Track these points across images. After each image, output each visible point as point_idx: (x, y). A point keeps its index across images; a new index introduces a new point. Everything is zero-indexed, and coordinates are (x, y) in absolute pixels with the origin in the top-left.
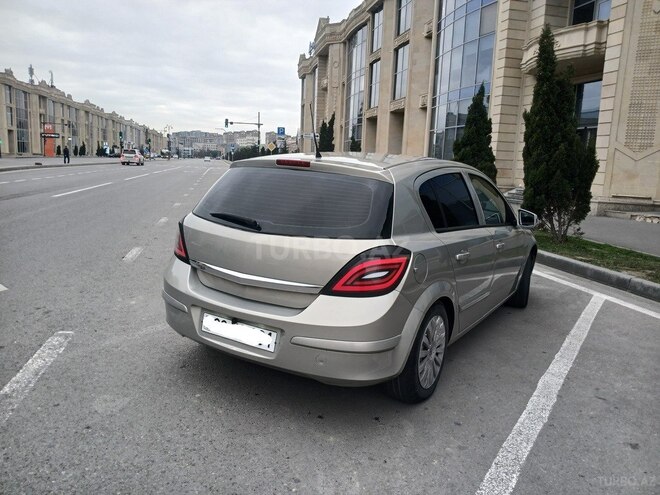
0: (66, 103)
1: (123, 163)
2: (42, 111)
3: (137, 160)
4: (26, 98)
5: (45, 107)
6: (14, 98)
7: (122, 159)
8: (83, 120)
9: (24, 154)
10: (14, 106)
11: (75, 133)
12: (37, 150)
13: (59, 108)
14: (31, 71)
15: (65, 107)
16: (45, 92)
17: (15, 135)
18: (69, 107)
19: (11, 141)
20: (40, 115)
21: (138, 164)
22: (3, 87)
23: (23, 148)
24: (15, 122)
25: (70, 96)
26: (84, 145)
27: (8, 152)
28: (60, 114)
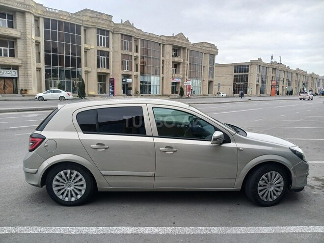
0: (287, 71)
1: (301, 99)
2: (274, 75)
3: (308, 97)
4: (266, 70)
5: (275, 73)
6: (261, 70)
7: (300, 97)
8: (294, 78)
9: (262, 95)
10: (260, 74)
11: (289, 84)
12: (269, 93)
13: (282, 73)
14: (272, 57)
15: (286, 72)
16: (275, 66)
17: (260, 87)
18: (288, 72)
19: (257, 89)
20: (272, 77)
21: (308, 100)
22: (257, 66)
23: (262, 92)
24: (260, 81)
25: (288, 67)
26: (292, 90)
27: (255, 94)
28: (282, 76)
